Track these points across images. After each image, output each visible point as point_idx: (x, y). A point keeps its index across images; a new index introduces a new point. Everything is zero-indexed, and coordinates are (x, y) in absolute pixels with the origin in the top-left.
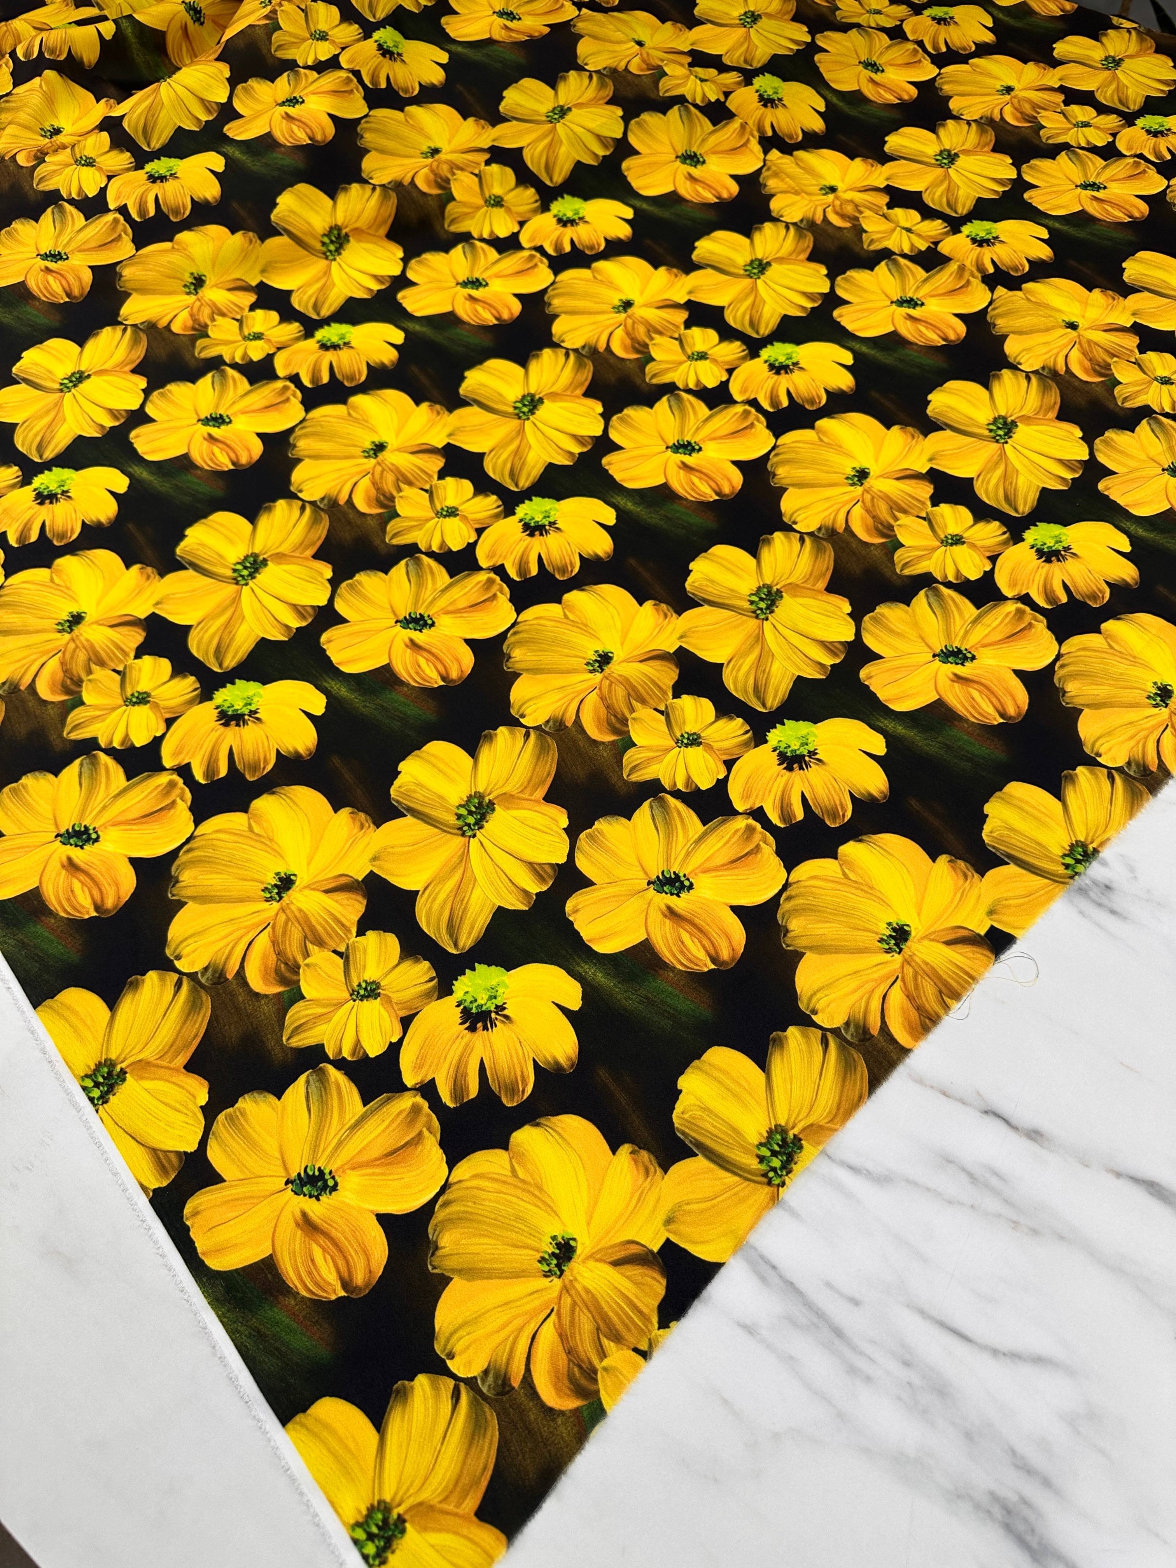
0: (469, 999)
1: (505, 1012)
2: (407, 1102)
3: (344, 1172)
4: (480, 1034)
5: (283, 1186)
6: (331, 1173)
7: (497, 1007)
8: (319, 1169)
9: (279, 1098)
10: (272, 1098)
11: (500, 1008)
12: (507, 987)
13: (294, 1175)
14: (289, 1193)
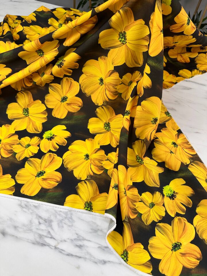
0: (168, 194)
1: (175, 192)
2: (176, 220)
3: (179, 240)
4: (175, 199)
5: (172, 252)
6: (177, 242)
7: (173, 192)
8: (175, 243)
9: (155, 236)
10: (154, 237)
11: (174, 192)
12: (171, 188)
13: (172, 248)
14: (174, 252)
